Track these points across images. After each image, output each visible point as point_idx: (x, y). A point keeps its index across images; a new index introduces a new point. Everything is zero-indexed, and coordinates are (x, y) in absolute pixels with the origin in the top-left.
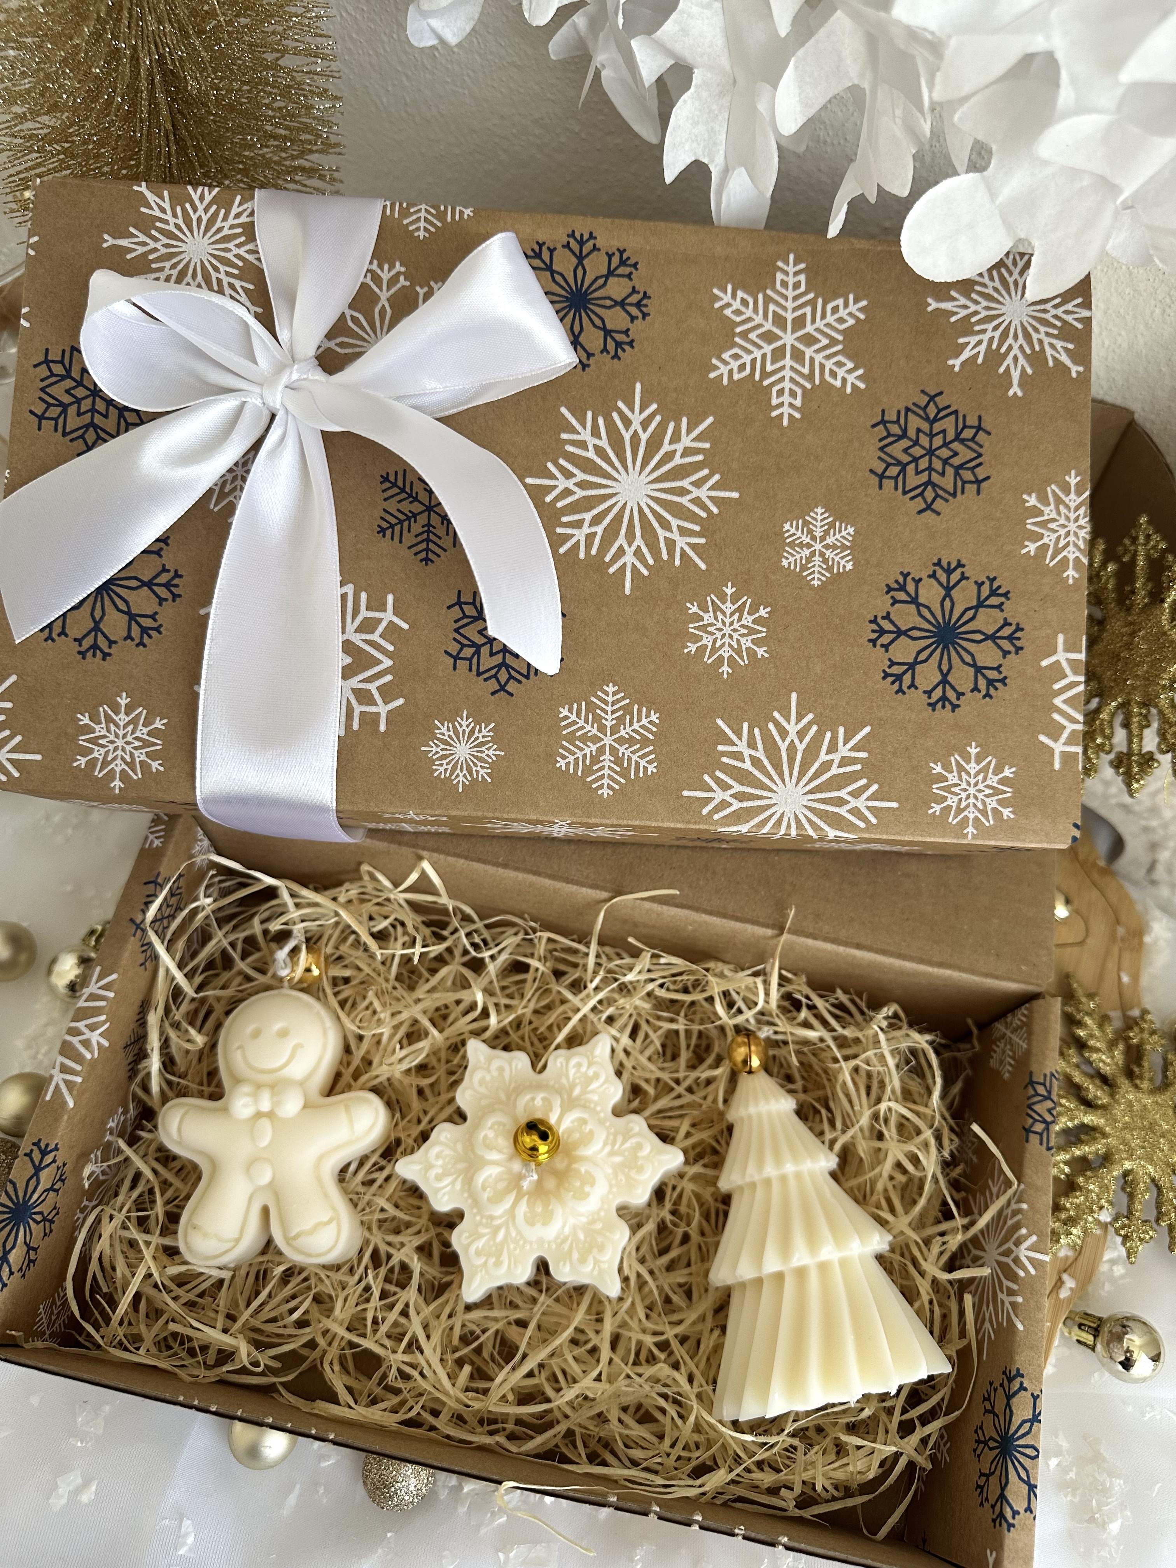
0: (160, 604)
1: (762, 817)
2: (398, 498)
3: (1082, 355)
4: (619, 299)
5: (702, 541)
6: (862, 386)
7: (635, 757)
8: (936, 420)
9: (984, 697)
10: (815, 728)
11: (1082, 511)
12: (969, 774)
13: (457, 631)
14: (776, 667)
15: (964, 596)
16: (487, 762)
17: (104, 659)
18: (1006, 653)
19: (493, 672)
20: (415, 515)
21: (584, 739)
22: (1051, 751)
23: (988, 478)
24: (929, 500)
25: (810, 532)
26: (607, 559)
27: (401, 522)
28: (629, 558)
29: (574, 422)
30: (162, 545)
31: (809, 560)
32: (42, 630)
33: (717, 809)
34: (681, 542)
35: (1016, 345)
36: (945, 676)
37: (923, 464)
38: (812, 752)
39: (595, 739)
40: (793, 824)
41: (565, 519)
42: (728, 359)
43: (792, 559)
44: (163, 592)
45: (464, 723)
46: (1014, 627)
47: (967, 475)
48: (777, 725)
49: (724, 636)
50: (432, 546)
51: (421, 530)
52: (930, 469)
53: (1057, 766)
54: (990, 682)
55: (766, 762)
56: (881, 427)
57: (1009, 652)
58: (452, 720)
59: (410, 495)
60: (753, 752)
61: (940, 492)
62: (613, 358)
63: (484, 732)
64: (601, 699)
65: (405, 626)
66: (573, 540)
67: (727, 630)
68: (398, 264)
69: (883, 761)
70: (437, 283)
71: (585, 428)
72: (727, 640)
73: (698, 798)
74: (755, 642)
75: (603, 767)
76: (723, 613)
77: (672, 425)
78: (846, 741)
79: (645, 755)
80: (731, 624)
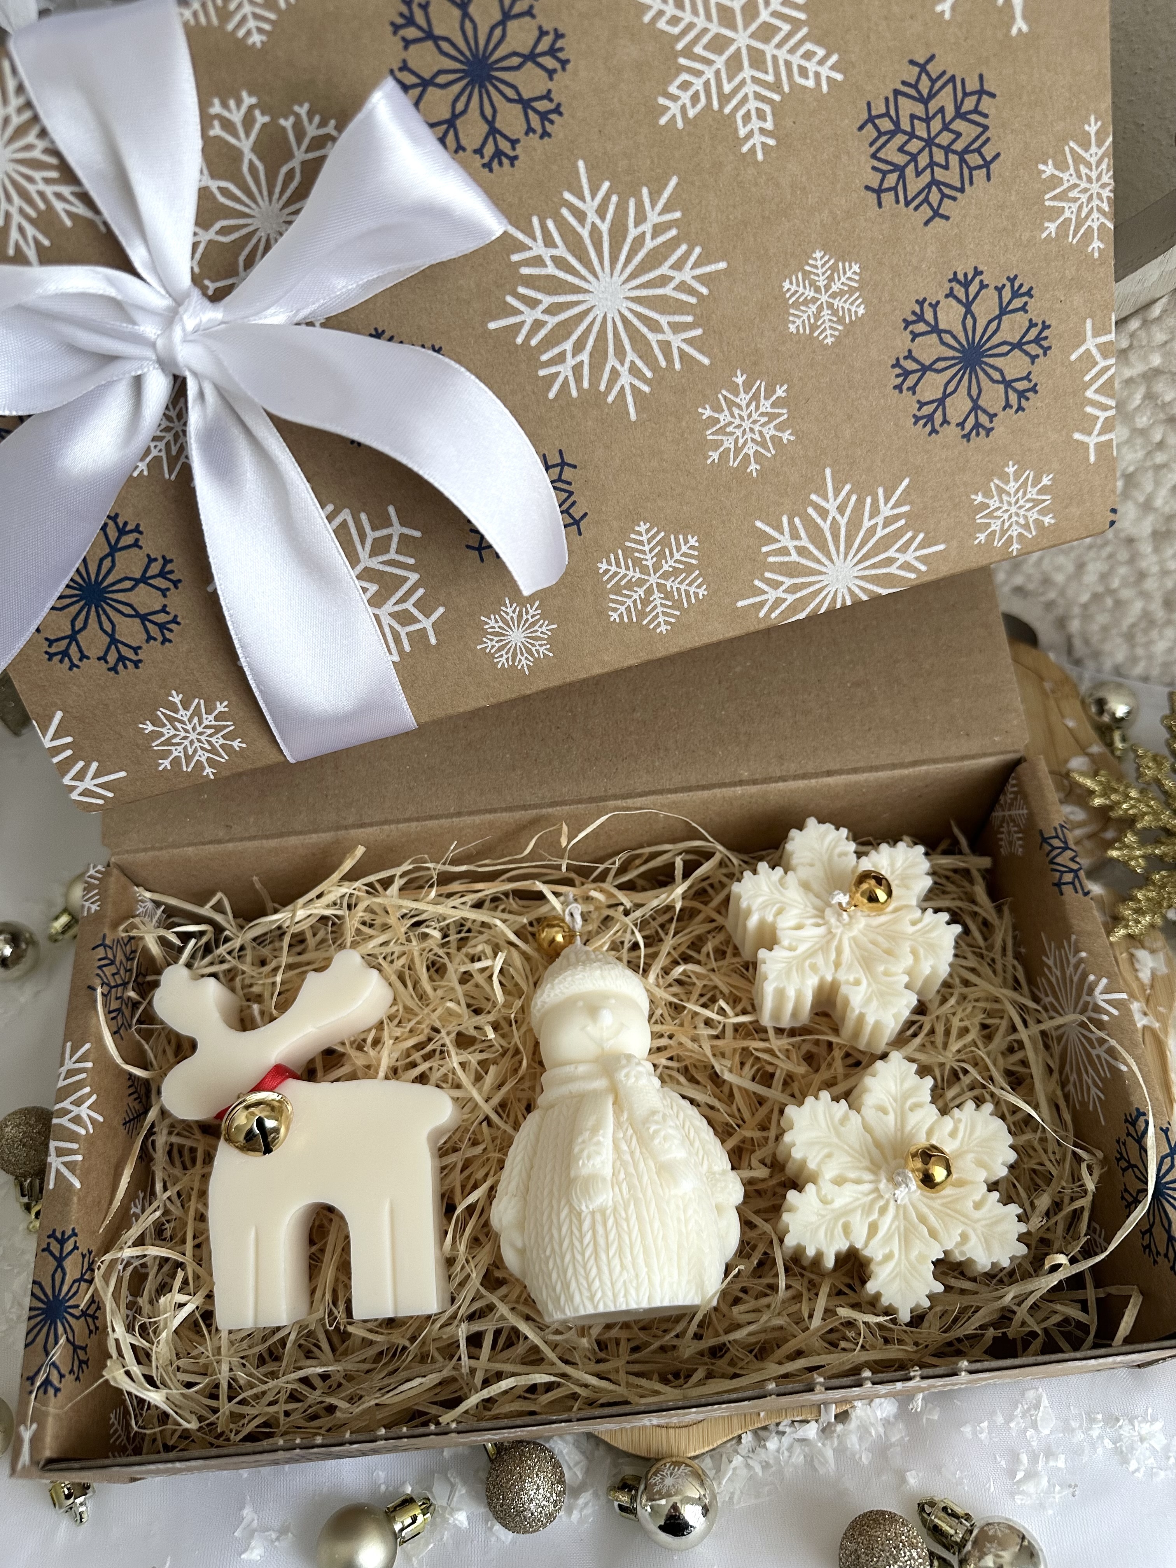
0: (165, 596)
4: (527, 51)
5: (696, 332)
7: (683, 587)
10: (854, 498)
12: (1009, 494)
14: (804, 447)
17: (137, 667)
25: (812, 284)
28: (626, 379)
29: (523, 238)
30: (136, 535)
31: (817, 317)
33: (772, 609)
34: (677, 341)
38: (855, 523)
39: (641, 583)
40: (847, 595)
41: (544, 358)
43: (799, 322)
44: (160, 583)
48: (816, 506)
49: (744, 432)
54: (1021, 394)
60: (797, 543)
62: (542, 137)
63: (531, 612)
64: (635, 541)
65: (417, 534)
66: (561, 379)
67: (747, 424)
68: (244, 94)
69: (925, 508)
70: (301, 105)
71: (534, 239)
72: (749, 435)
73: (753, 605)
74: (778, 428)
75: (655, 607)
76: (739, 407)
77: (632, 203)
78: (887, 500)
79: (693, 581)
80: (750, 416)
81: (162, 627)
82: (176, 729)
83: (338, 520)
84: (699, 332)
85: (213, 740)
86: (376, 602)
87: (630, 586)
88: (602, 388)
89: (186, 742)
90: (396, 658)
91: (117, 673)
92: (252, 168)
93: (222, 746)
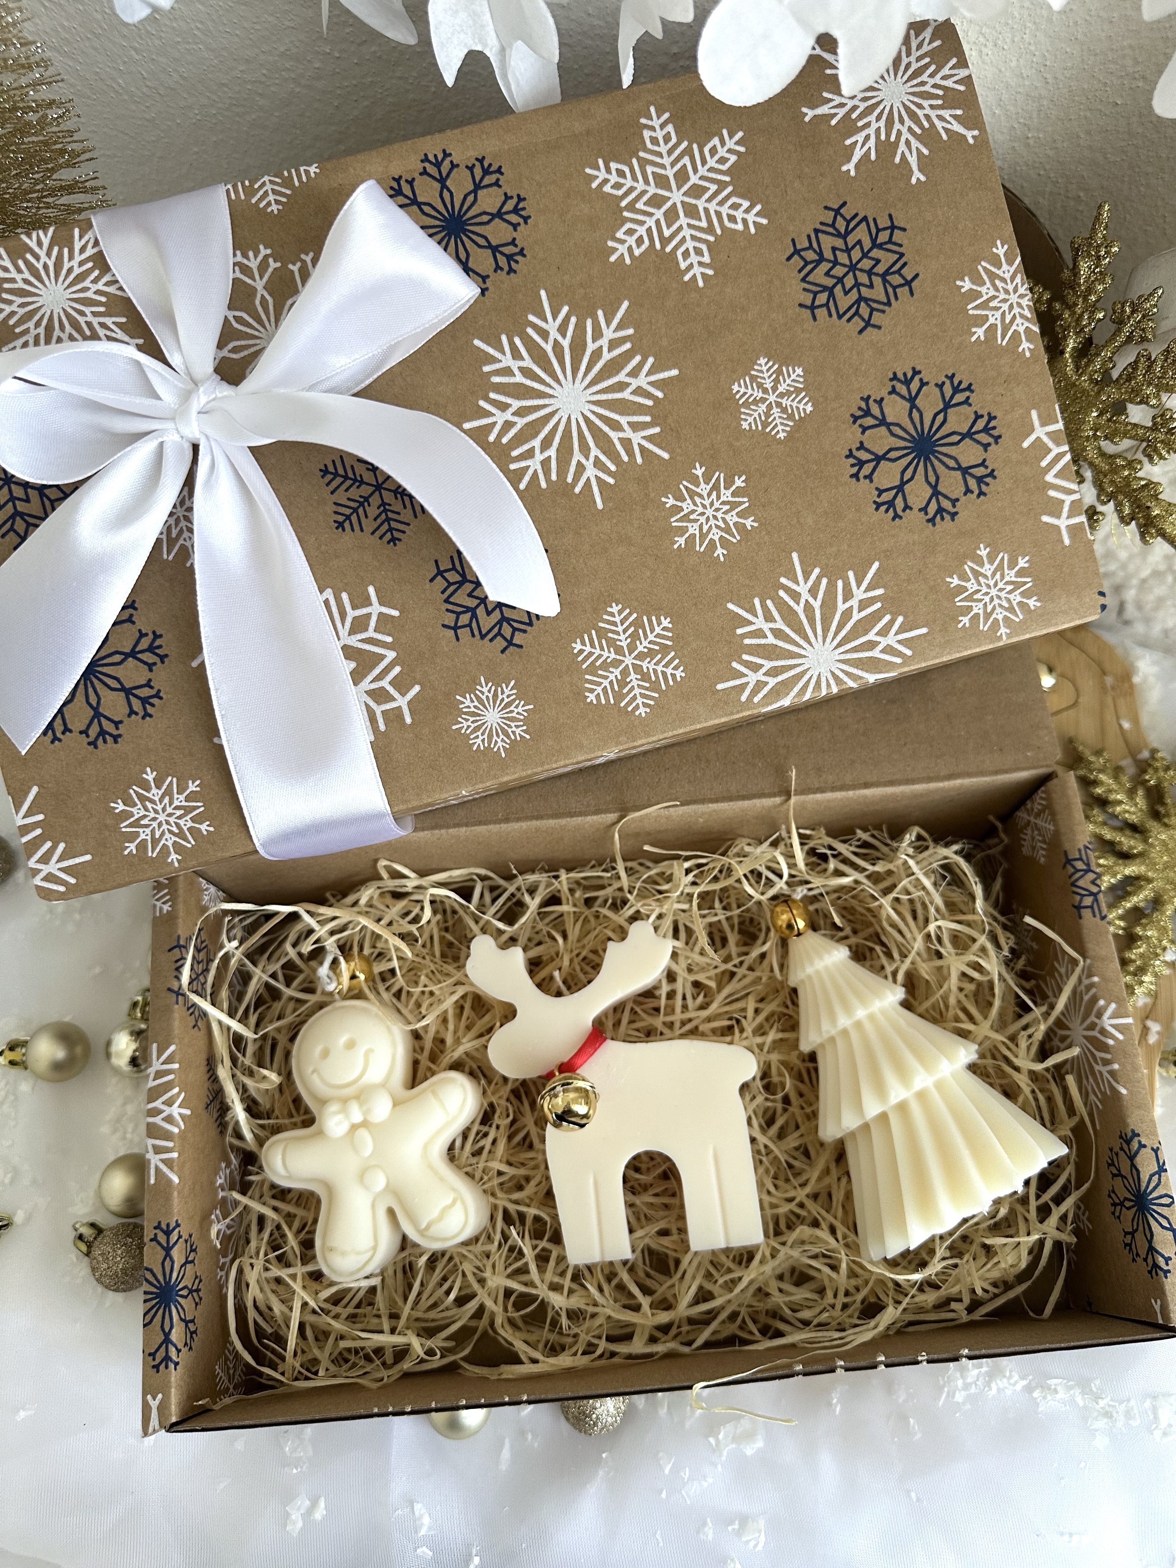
0: (151, 670)
1: (801, 684)
2: (344, 487)
3: (973, 119)
4: (494, 211)
5: (657, 430)
6: (764, 221)
7: (660, 668)
8: (848, 232)
9: (979, 496)
10: (824, 581)
11: (1018, 279)
12: (986, 577)
13: (447, 601)
14: (768, 533)
15: (930, 402)
16: (520, 720)
17: (116, 742)
18: (986, 446)
19: (496, 630)
20: (366, 499)
21: (605, 666)
22: (1057, 528)
23: (917, 275)
24: (866, 317)
25: (760, 386)
26: (570, 479)
27: (355, 510)
28: (591, 472)
29: (491, 351)
30: (131, 611)
31: (768, 414)
32: (45, 733)
33: (754, 692)
34: (637, 438)
35: (904, 128)
36: (935, 487)
37: (849, 282)
38: (829, 605)
39: (616, 663)
40: (832, 682)
41: (515, 453)
42: (623, 237)
43: (751, 419)
44: (148, 657)
45: (485, 689)
46: (986, 418)
47: (896, 280)
48: (787, 590)
49: (708, 519)
50: (394, 524)
51: (378, 512)
52: (857, 285)
53: (1067, 541)
54: (980, 480)
55: (788, 630)
56: (796, 257)
57: (989, 444)
58: (472, 691)
59: (355, 480)
60: (772, 625)
61: (875, 305)
62: (508, 273)
63: (507, 691)
64: (610, 623)
65: (396, 613)
66: (530, 472)
67: (710, 512)
68: (261, 247)
69: (901, 591)
70: (307, 254)
71: (504, 354)
72: (712, 522)
73: (734, 688)
74: (741, 515)
75: (633, 688)
76: (701, 496)
77: (589, 323)
78: (859, 583)
79: (669, 663)
80: (712, 504)
92: (264, 302)
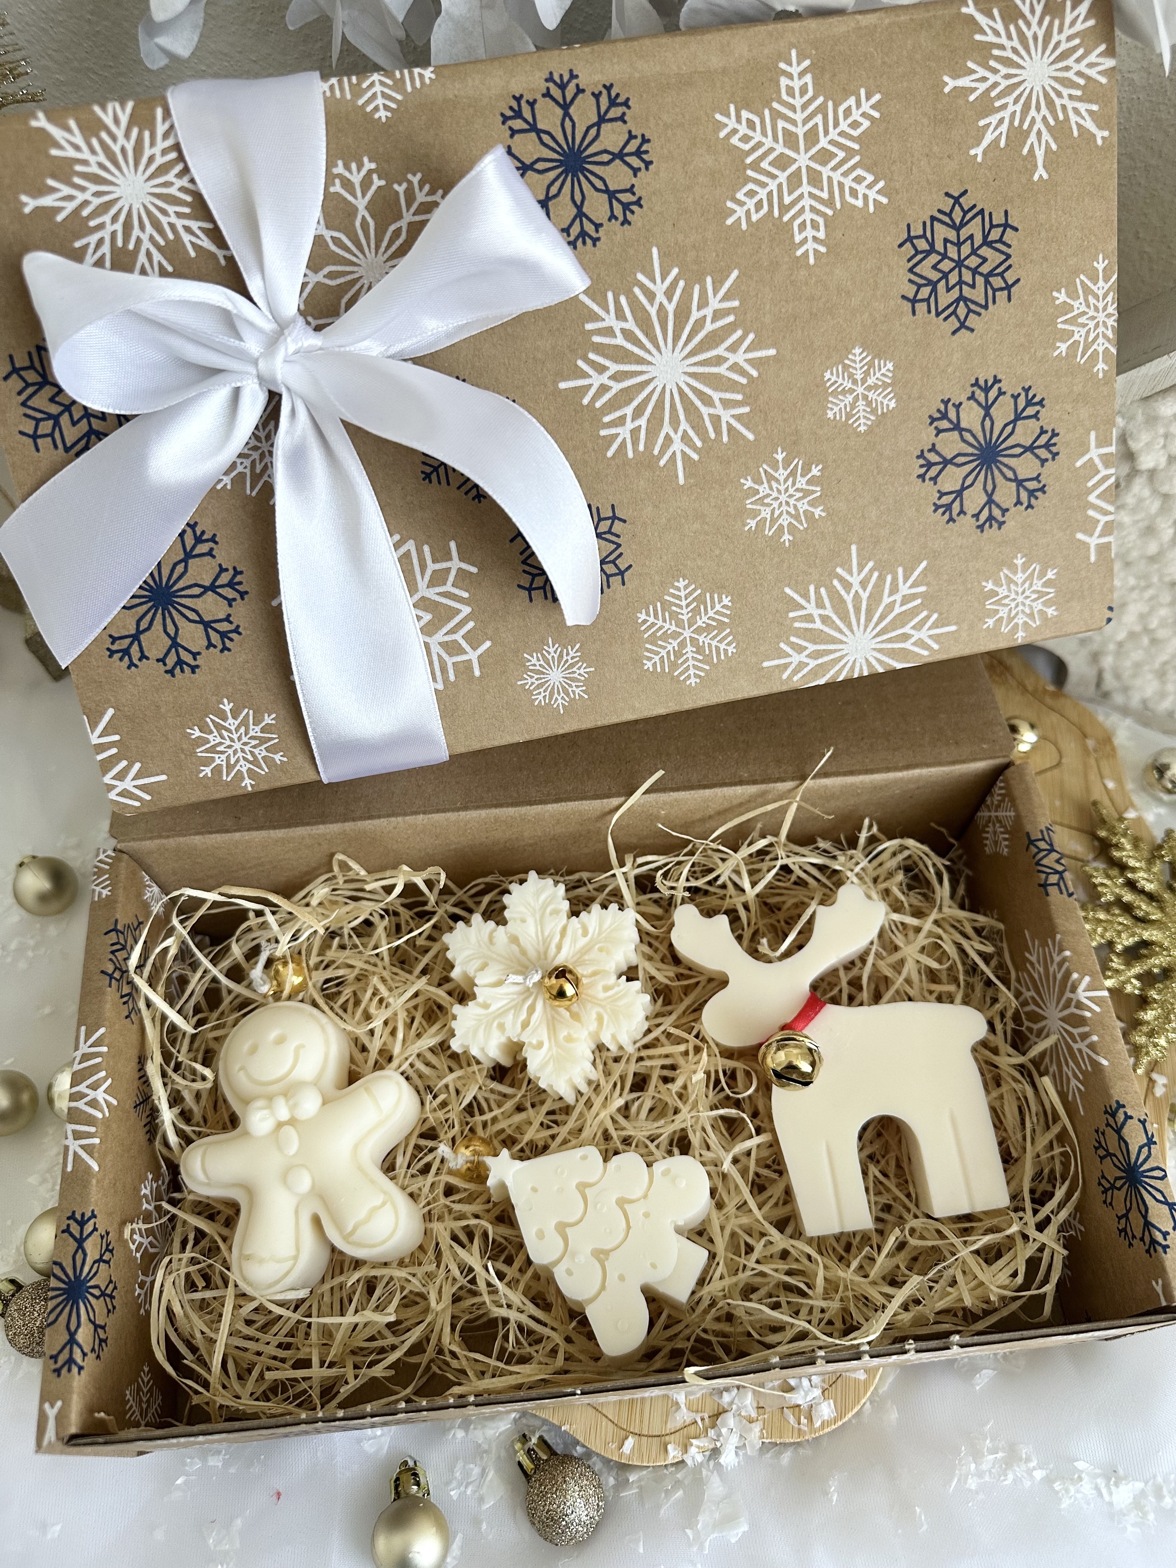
0: (230, 605)
4: (616, 150)
7: (714, 643)
9: (1027, 508)
10: (875, 574)
12: (1016, 584)
13: (524, 562)
14: (833, 524)
16: (580, 681)
25: (851, 376)
28: (678, 446)
29: (598, 310)
30: (211, 544)
31: (853, 406)
33: (795, 672)
34: (726, 416)
38: (875, 598)
39: (675, 635)
40: (865, 668)
41: (607, 419)
43: (836, 409)
44: (228, 592)
48: (841, 579)
49: (781, 504)
58: (539, 650)
60: (821, 611)
62: (622, 224)
63: (572, 654)
64: (673, 596)
65: (474, 570)
66: (619, 440)
67: (783, 498)
68: (366, 160)
69: (940, 590)
70: (414, 175)
71: (608, 312)
72: (784, 508)
73: (778, 666)
74: (812, 504)
75: (687, 660)
76: (777, 481)
77: (697, 289)
78: (906, 579)
79: (724, 638)
80: (787, 490)
81: (223, 635)
82: (222, 737)
83: (403, 550)
84: (746, 410)
85: (256, 751)
86: (428, 630)
87: (666, 637)
88: (656, 452)
89: (230, 751)
90: (440, 687)
91: (173, 676)
92: (364, 224)
93: (264, 758)
